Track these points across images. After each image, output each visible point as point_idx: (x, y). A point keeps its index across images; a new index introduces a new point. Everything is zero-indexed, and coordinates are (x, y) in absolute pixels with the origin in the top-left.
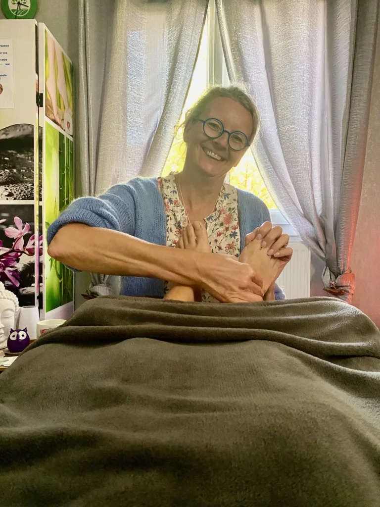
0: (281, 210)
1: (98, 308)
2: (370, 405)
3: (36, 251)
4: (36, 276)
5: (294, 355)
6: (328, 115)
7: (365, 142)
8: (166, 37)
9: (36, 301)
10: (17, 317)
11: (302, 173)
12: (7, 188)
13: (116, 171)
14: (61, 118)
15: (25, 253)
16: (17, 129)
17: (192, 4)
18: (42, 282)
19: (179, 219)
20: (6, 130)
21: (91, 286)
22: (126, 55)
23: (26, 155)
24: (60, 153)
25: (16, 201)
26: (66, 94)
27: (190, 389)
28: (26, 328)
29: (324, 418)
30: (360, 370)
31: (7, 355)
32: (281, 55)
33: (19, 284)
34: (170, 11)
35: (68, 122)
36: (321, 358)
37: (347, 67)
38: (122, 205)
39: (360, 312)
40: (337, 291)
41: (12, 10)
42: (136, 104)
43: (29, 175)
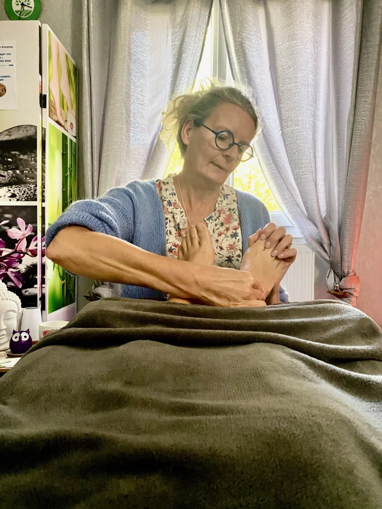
0: (285, 212)
1: (101, 310)
2: (375, 409)
3: (39, 253)
4: (39, 277)
5: (297, 359)
6: (333, 117)
7: (370, 143)
8: (170, 38)
9: (39, 302)
10: (19, 318)
11: (307, 174)
12: (10, 189)
13: (119, 172)
14: (65, 119)
15: (28, 254)
16: (20, 130)
17: (196, 5)
18: (44, 284)
19: (178, 221)
20: (9, 131)
21: (93, 287)
22: (130, 57)
23: (30, 156)
24: (63, 154)
25: (19, 202)
26: (69, 95)
27: (193, 392)
28: (28, 330)
29: (328, 423)
30: (365, 373)
31: (9, 356)
32: (285, 56)
33: (22, 285)
34: (174, 12)
35: (71, 123)
36: (325, 362)
37: (352, 68)
38: (121, 208)
39: (365, 315)
40: (341, 294)
41: (16, 11)
42: (139, 105)
43: (32, 175)
